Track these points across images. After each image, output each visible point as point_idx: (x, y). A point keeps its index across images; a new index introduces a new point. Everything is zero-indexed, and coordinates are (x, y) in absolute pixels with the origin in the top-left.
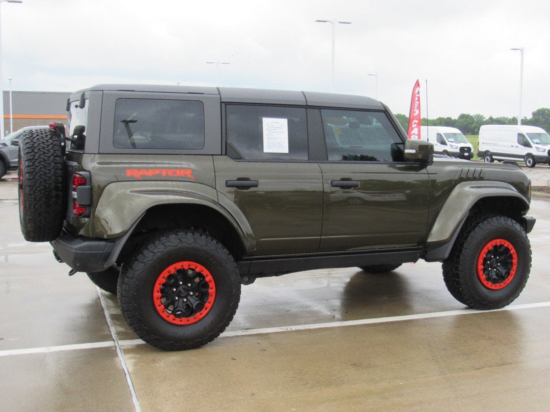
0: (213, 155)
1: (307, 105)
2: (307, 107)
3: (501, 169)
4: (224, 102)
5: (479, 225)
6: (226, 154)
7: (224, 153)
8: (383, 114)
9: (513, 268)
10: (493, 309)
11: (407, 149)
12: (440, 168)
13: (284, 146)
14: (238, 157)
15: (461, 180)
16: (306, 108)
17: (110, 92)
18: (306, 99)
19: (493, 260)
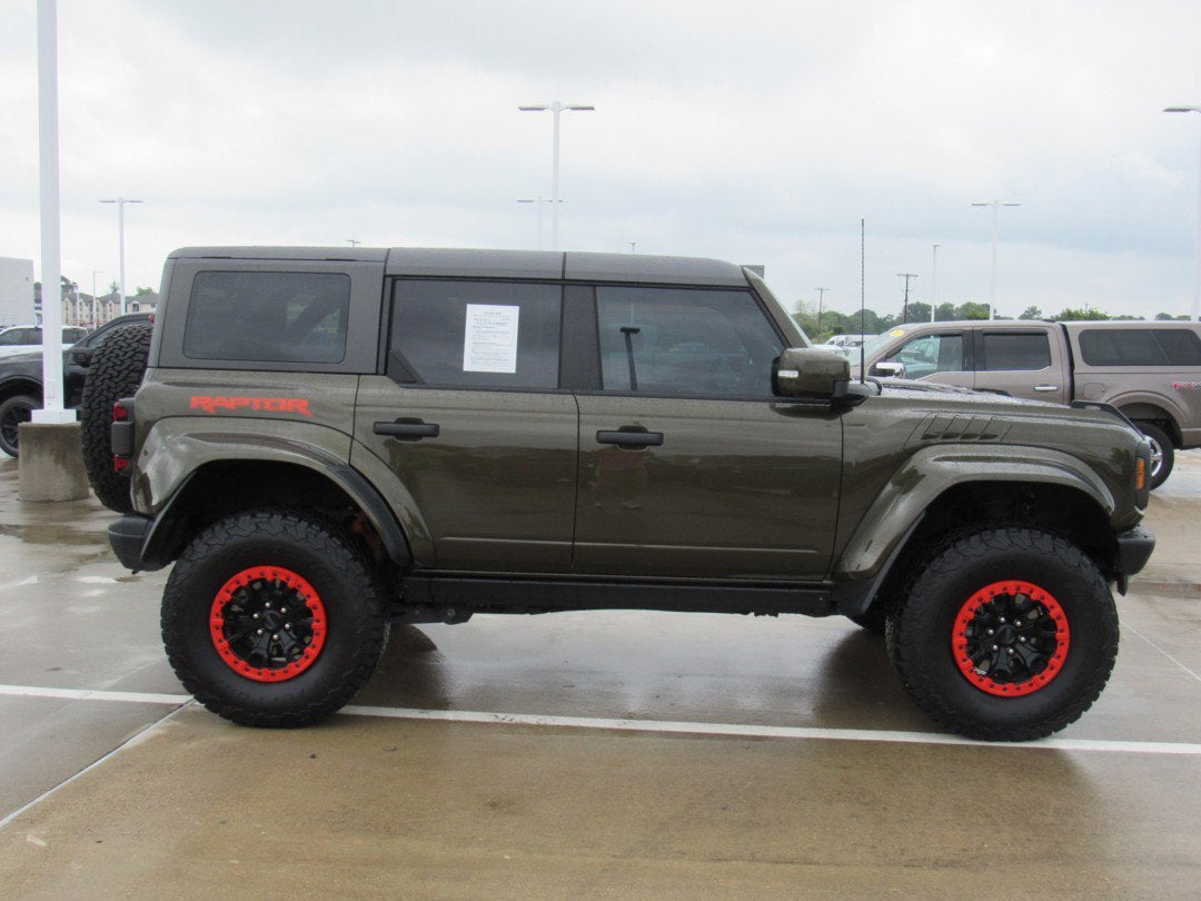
0: (359, 374)
1: (563, 279)
2: (564, 283)
3: (1070, 420)
4: (389, 276)
5: (958, 544)
6: (385, 374)
7: (381, 370)
8: (746, 295)
9: (1058, 652)
10: (999, 740)
11: (783, 369)
12: (880, 412)
13: (505, 360)
14: (408, 379)
15: (928, 439)
16: (563, 285)
17: (188, 261)
18: (564, 267)
19: (1002, 628)
